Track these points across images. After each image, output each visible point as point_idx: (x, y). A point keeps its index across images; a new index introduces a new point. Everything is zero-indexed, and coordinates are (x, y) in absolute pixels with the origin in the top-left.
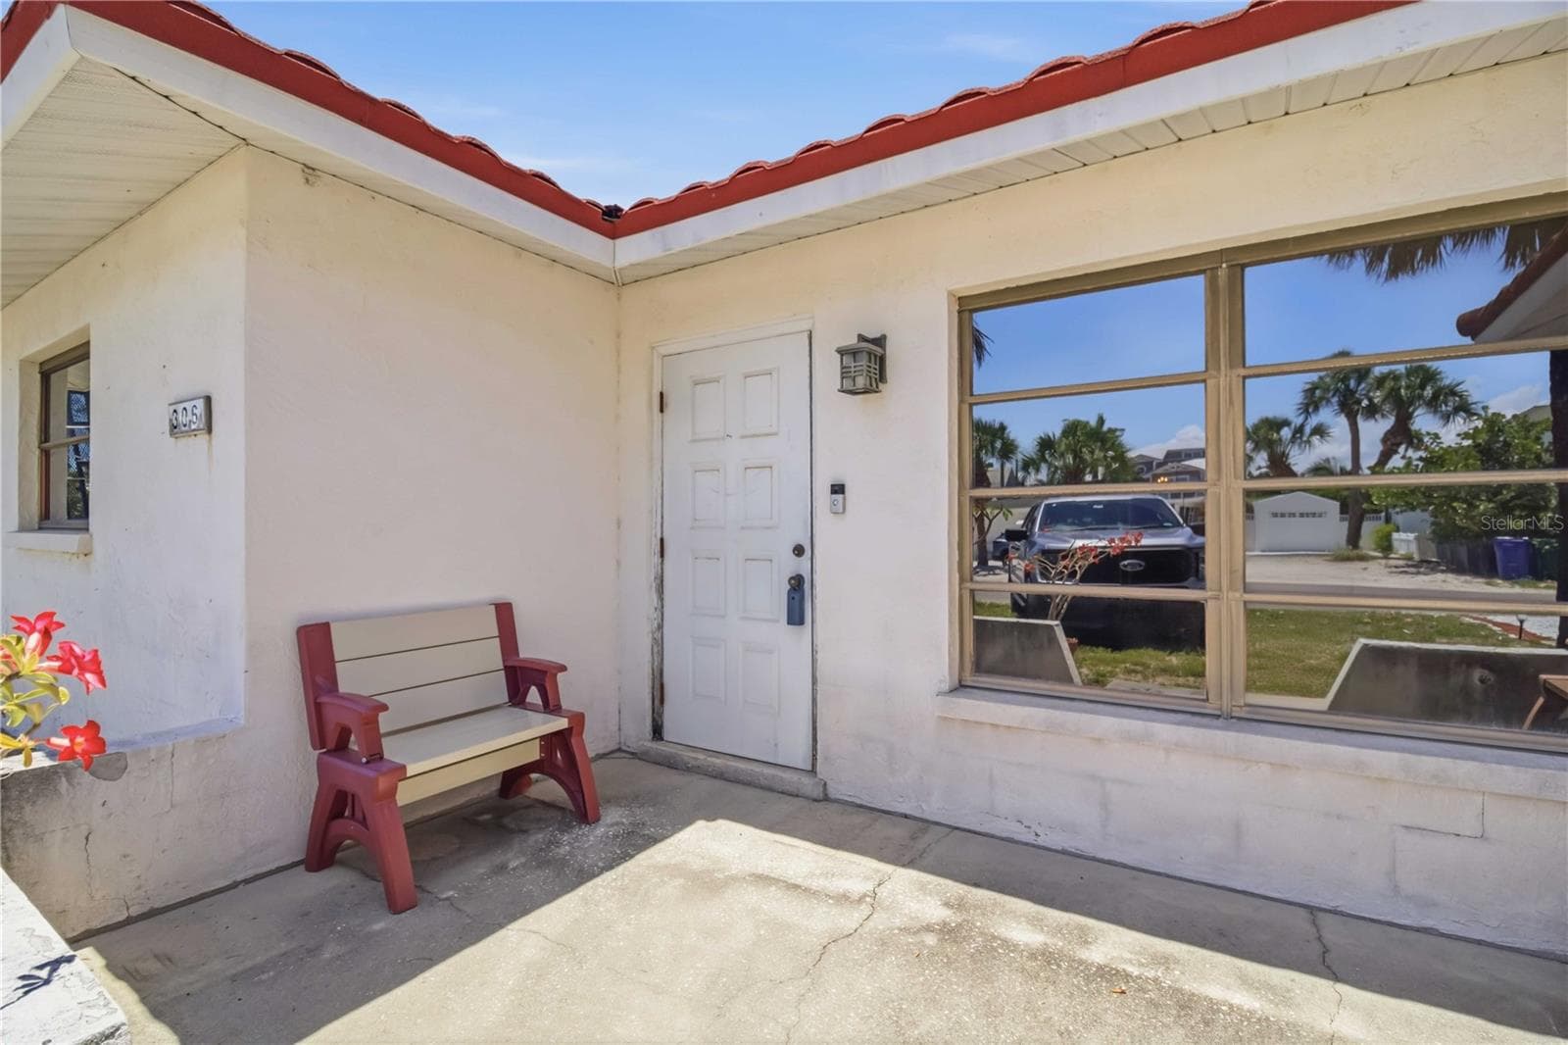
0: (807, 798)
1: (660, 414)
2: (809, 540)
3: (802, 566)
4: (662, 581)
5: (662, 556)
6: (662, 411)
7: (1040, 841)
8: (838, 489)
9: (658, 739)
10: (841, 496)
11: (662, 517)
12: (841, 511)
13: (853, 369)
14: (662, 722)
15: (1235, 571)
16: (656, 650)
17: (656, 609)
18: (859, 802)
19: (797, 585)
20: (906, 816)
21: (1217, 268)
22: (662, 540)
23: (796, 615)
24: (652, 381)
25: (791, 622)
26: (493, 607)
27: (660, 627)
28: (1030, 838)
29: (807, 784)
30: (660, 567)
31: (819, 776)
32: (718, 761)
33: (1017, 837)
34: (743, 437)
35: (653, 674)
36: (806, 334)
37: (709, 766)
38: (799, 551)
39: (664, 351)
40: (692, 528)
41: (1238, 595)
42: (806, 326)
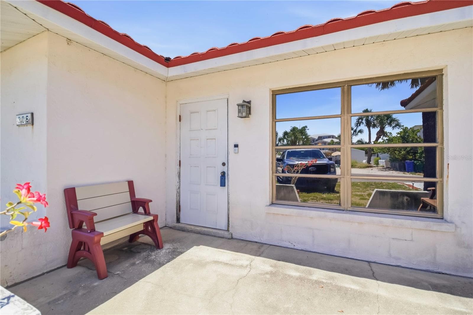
0: (226, 238)
1: (179, 122)
2: (227, 161)
3: (225, 169)
4: (180, 174)
5: (180, 166)
6: (180, 121)
7: (295, 247)
8: (236, 146)
9: (178, 223)
10: (237, 148)
11: (180, 154)
12: (237, 152)
13: (242, 111)
14: (180, 217)
15: (348, 170)
16: (178, 195)
17: (178, 182)
18: (242, 239)
19: (223, 175)
20: (256, 242)
21: (344, 86)
22: (180, 161)
23: (223, 184)
24: (177, 112)
25: (221, 186)
26: (127, 182)
27: (179, 188)
28: (292, 247)
29: (226, 234)
30: (179, 170)
31: (230, 232)
32: (198, 229)
33: (289, 247)
34: (206, 130)
35: (177, 202)
36: (226, 99)
37: (196, 230)
38: (224, 164)
39: (181, 102)
40: (190, 157)
41: (349, 176)
42: (227, 97)
